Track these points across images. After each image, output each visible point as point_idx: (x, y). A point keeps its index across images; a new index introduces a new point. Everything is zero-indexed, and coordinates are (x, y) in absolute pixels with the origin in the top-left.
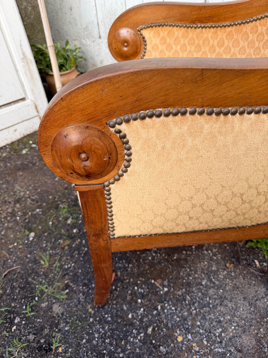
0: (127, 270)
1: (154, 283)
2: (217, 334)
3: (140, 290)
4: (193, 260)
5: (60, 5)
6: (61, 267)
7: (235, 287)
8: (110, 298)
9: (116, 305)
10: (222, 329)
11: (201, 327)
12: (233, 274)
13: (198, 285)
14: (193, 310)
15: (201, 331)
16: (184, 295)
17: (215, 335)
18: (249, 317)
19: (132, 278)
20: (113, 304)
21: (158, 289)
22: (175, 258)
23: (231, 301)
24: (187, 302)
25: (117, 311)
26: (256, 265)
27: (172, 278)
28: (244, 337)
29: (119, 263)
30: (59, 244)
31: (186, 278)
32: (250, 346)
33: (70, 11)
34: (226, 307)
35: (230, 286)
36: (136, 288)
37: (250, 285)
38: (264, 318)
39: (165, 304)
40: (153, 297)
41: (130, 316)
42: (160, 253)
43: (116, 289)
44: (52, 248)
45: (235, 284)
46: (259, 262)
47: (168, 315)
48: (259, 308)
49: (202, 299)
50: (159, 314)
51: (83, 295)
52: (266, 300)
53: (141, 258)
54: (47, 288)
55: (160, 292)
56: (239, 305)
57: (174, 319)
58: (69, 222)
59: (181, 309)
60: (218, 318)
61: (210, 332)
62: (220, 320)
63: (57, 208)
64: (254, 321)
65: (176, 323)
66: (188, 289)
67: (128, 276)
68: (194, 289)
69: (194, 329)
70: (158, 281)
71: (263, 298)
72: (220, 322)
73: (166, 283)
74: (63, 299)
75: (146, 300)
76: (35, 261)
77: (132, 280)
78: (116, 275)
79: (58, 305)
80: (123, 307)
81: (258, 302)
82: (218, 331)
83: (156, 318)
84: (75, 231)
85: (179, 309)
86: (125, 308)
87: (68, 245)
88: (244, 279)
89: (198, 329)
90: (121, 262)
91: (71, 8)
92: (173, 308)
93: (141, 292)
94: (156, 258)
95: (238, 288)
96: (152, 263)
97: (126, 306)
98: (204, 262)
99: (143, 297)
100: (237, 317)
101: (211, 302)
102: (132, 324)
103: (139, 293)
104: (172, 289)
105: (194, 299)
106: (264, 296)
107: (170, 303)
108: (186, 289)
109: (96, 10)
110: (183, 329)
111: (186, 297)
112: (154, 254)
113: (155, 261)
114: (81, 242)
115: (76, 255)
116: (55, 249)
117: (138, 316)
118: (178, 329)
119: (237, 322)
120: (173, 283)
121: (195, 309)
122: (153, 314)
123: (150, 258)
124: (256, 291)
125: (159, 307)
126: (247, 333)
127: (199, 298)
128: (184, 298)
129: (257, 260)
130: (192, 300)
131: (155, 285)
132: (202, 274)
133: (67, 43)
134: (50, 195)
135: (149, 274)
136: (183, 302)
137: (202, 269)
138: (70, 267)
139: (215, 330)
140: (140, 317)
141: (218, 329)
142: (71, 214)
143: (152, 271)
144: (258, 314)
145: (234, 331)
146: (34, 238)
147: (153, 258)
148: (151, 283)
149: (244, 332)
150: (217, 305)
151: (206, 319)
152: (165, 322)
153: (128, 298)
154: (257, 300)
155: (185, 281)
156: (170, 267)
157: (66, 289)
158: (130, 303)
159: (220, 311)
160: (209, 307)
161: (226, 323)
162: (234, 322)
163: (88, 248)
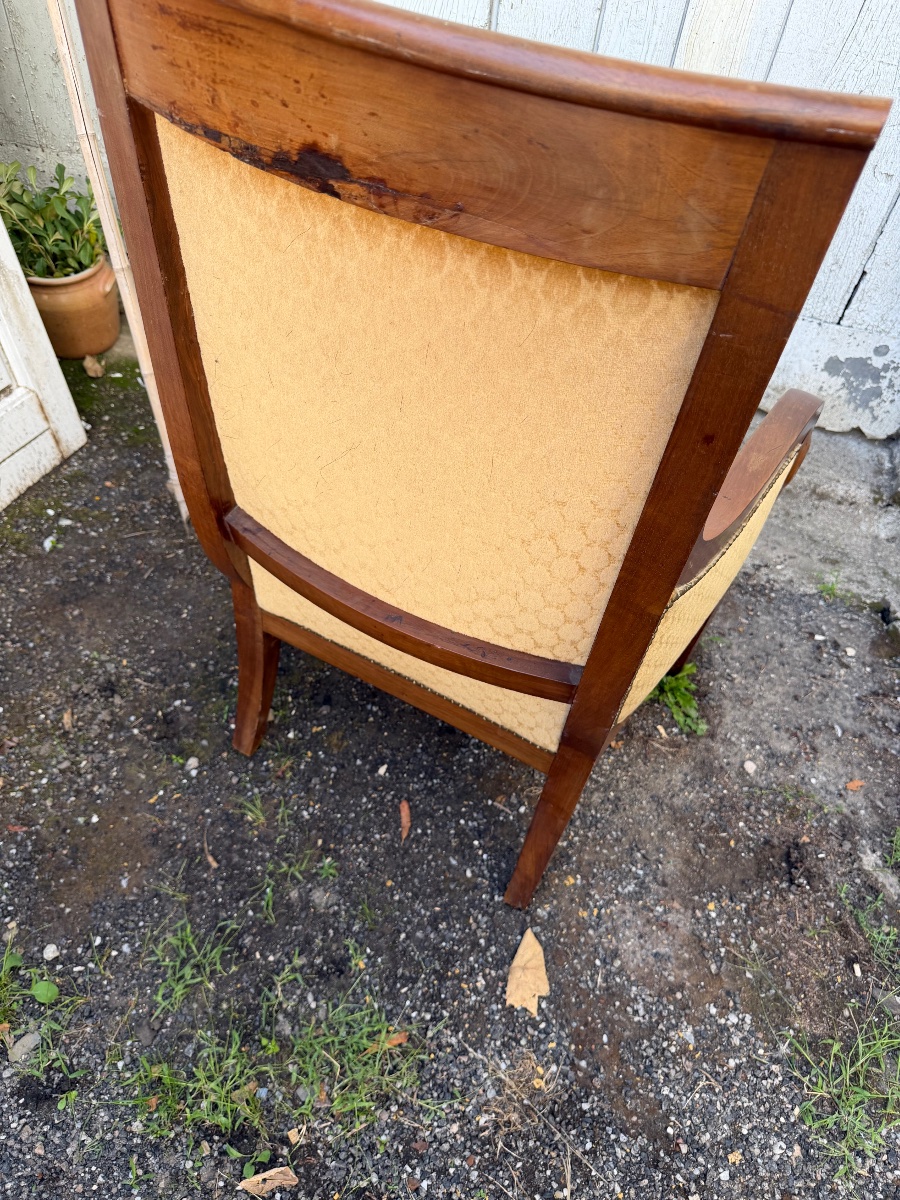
1: (493, 805)
3: (470, 823)
6: (294, 817)
7: (634, 782)
8: (419, 851)
9: (436, 862)
12: (625, 759)
14: (574, 837)
19: (448, 804)
20: (429, 861)
26: (660, 734)
27: (523, 789)
29: (413, 782)
30: (268, 769)
35: (625, 781)
36: (462, 822)
37: (657, 772)
41: (469, 874)
43: (424, 834)
44: (255, 784)
45: (633, 776)
46: (666, 729)
51: (364, 858)
52: (686, 793)
53: (453, 765)
67: (439, 804)
70: (499, 799)
71: (682, 790)
73: (514, 801)
75: (487, 839)
76: (228, 820)
77: (449, 809)
79: (322, 892)
80: (450, 861)
81: (675, 800)
84: (291, 736)
86: (454, 862)
87: (291, 768)
88: (645, 764)
90: (416, 779)
93: (474, 827)
94: (481, 757)
95: (638, 782)
96: (478, 769)
97: (455, 859)
99: (480, 835)
102: (476, 887)
103: (471, 830)
106: (683, 787)
112: (476, 752)
113: (483, 764)
114: (315, 757)
115: (316, 785)
116: (263, 782)
117: (482, 870)
121: (578, 834)
123: (471, 760)
124: (669, 781)
129: (661, 724)
131: (496, 807)
135: (477, 790)
138: (313, 813)
140: (485, 871)
143: (483, 784)
146: (199, 768)
147: (477, 759)
148: (487, 805)
153: (454, 844)
154: (673, 796)
157: (326, 856)
158: (459, 852)
163: (336, 765)
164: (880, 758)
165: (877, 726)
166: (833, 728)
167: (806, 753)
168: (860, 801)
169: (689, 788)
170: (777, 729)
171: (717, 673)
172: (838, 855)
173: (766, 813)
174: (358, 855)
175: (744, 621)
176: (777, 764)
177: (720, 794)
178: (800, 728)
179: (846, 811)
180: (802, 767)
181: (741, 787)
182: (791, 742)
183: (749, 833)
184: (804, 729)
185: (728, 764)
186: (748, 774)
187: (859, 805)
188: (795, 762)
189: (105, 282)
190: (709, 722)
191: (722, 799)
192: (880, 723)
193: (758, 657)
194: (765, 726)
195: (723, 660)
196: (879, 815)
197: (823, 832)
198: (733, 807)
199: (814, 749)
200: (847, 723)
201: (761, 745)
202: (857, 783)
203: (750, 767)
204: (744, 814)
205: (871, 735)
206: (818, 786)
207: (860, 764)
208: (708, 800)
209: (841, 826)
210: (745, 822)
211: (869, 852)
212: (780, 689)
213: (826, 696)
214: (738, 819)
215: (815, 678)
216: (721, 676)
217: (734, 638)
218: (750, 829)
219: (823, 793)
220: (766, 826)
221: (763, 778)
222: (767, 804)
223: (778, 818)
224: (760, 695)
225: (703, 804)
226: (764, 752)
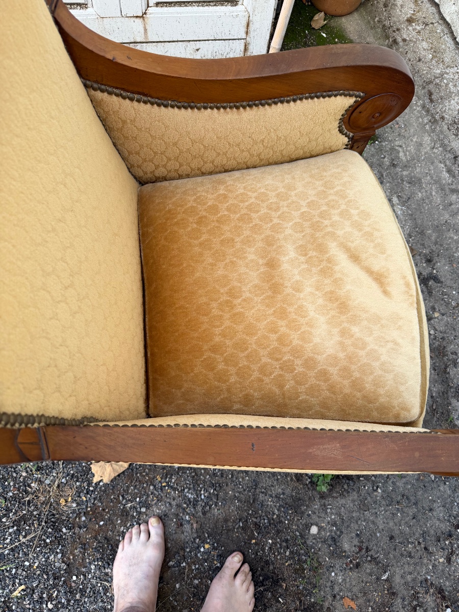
52: (270, 500)
81: (261, 495)
154: (263, 493)
166: (385, 572)
167: (351, 561)
169: (275, 500)
170: (357, 535)
173: (288, 553)
176: (330, 546)
177: (282, 519)
178: (368, 550)
180: (338, 563)
181: (297, 530)
182: (354, 548)
183: (267, 548)
184: (370, 553)
185: (309, 515)
186: (309, 530)
188: (340, 557)
190: (330, 490)
191: (281, 522)
193: (408, 498)
194: (354, 526)
197: (299, 595)
198: (278, 532)
199: (358, 566)
200: (397, 579)
201: (337, 530)
202: (353, 604)
203: (314, 530)
204: (279, 540)
205: (399, 601)
206: (331, 579)
207: (369, 601)
208: (273, 514)
210: (273, 543)
212: (391, 524)
213: (410, 556)
214: (272, 539)
215: (419, 543)
218: (270, 548)
219: (329, 584)
220: (279, 557)
221: (314, 541)
222: (295, 551)
223: (289, 562)
224: (377, 513)
225: (270, 513)
226: (333, 534)
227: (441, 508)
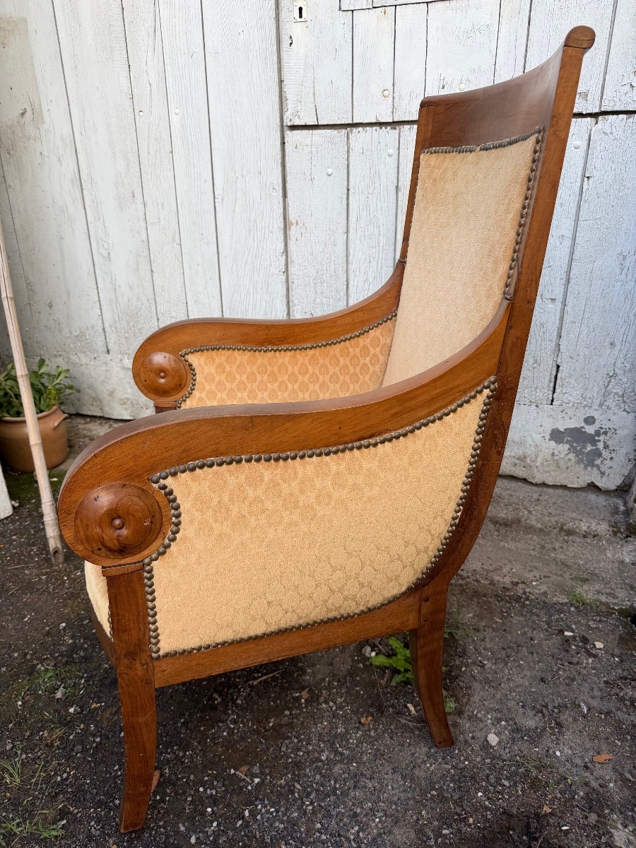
0: (183, 763)
1: (234, 774)
2: (352, 837)
3: (209, 791)
4: (303, 723)
5: (29, 299)
6: (47, 780)
7: (378, 755)
8: (152, 818)
9: (165, 828)
10: (359, 826)
11: (323, 831)
12: (372, 733)
13: (314, 762)
14: (308, 805)
15: (324, 837)
16: (290, 783)
17: (348, 839)
18: (402, 798)
19: (192, 773)
20: (160, 827)
21: (241, 784)
22: (271, 725)
23: (371, 778)
24: (296, 795)
25: (168, 837)
26: (410, 712)
27: (268, 759)
28: (396, 831)
29: (167, 753)
30: (41, 739)
31: (292, 756)
32: (406, 843)
33: (48, 308)
34: (363, 789)
35: (370, 753)
36: (201, 789)
37: (403, 745)
38: (426, 793)
39: (257, 806)
40: (235, 799)
41: (193, 840)
42: (242, 723)
43: (162, 800)
44: (24, 751)
45: (378, 750)
46: (415, 707)
47: (263, 823)
48: (419, 779)
49: (322, 785)
50: (246, 825)
51: (98, 822)
52: (428, 765)
53: (208, 737)
54: (18, 825)
55: (246, 787)
56: (386, 781)
57: (275, 828)
58: (59, 695)
59: (287, 809)
60: (351, 810)
61: (340, 835)
62: (355, 813)
63: (32, 671)
64: (411, 802)
65: (279, 834)
66: (297, 773)
67: (184, 773)
68: (308, 770)
69: (311, 837)
70: (242, 769)
71: (424, 762)
72: (355, 815)
73: (256, 769)
74: (56, 837)
75: (221, 806)
77: (192, 777)
78: (162, 775)
80: (179, 828)
81: (416, 772)
82: (353, 831)
83: (243, 833)
84: (72, 710)
85: (283, 809)
86: (182, 829)
87: (61, 739)
88: (391, 738)
89: (318, 835)
90: (169, 750)
91: (50, 303)
92: (273, 810)
93: (212, 795)
94: (236, 731)
95: (382, 755)
96: (230, 742)
97: (184, 826)
98: (321, 723)
99: (215, 803)
100: (383, 802)
101: (338, 786)
103: (207, 798)
104: (269, 777)
105: (308, 786)
106: (425, 759)
107: (266, 802)
108: (293, 774)
109: (101, 308)
110: (291, 841)
111: (295, 787)
112: (232, 726)
113: (235, 737)
114: (86, 730)
115: (77, 754)
116: (32, 750)
117: (208, 837)
118: (283, 842)
119: (384, 810)
120: (270, 768)
121: (312, 803)
122: (236, 828)
123: (225, 734)
124: (413, 754)
125: (247, 813)
126: (401, 824)
127: (317, 783)
128: (289, 790)
129: (411, 703)
130: (304, 789)
131: (237, 777)
132: (321, 743)
133: (42, 363)
134: (14, 651)
135: (224, 760)
136: (290, 796)
137: (320, 735)
138: (67, 779)
139: (348, 831)
140: (211, 838)
141: (353, 828)
142: (63, 681)
143: (230, 755)
144: (418, 790)
145: (380, 826)
147: (231, 732)
148: (229, 774)
149: (396, 823)
150: (349, 789)
151: (331, 816)
152: (258, 837)
153: (187, 811)
154: (414, 767)
155: (290, 760)
156: (264, 741)
157: (62, 819)
158: (191, 819)
159: (354, 797)
160: (335, 794)
161: (366, 816)
162: (378, 811)
163: (101, 736)
164: (628, 733)
165: (625, 705)
166: (580, 706)
167: (551, 728)
168: (608, 774)
169: (431, 760)
170: (523, 707)
171: (470, 661)
172: (584, 827)
173: (507, 783)
174: (92, 818)
175: (498, 620)
176: (522, 738)
177: (461, 765)
178: (546, 706)
179: (594, 784)
180: (547, 741)
181: (484, 759)
182: (537, 718)
183: (487, 803)
184: (550, 707)
185: (473, 738)
186: (492, 747)
187: (608, 777)
188: (540, 736)
189: (55, 421)
190: (457, 701)
191: (463, 770)
192: (628, 703)
193: (509, 648)
194: (511, 704)
195: (476, 650)
196: (629, 788)
197: (568, 803)
198: (472, 778)
199: (559, 725)
200: (594, 703)
201: (506, 721)
202: (604, 757)
203: (493, 739)
204: (484, 784)
205: (619, 713)
206: (563, 759)
207: (607, 738)
208: (448, 771)
209: (587, 798)
210: (484, 793)
211: (620, 827)
212: (528, 674)
213: (573, 680)
214: (478, 790)
215: (563, 665)
216: (474, 663)
217: (488, 633)
218: (488, 799)
219: (568, 766)
220: (506, 797)
221: (507, 751)
222: (508, 775)
223: (519, 789)
224: (509, 678)
225: (444, 775)
226: (509, 728)
227: (535, 632)
